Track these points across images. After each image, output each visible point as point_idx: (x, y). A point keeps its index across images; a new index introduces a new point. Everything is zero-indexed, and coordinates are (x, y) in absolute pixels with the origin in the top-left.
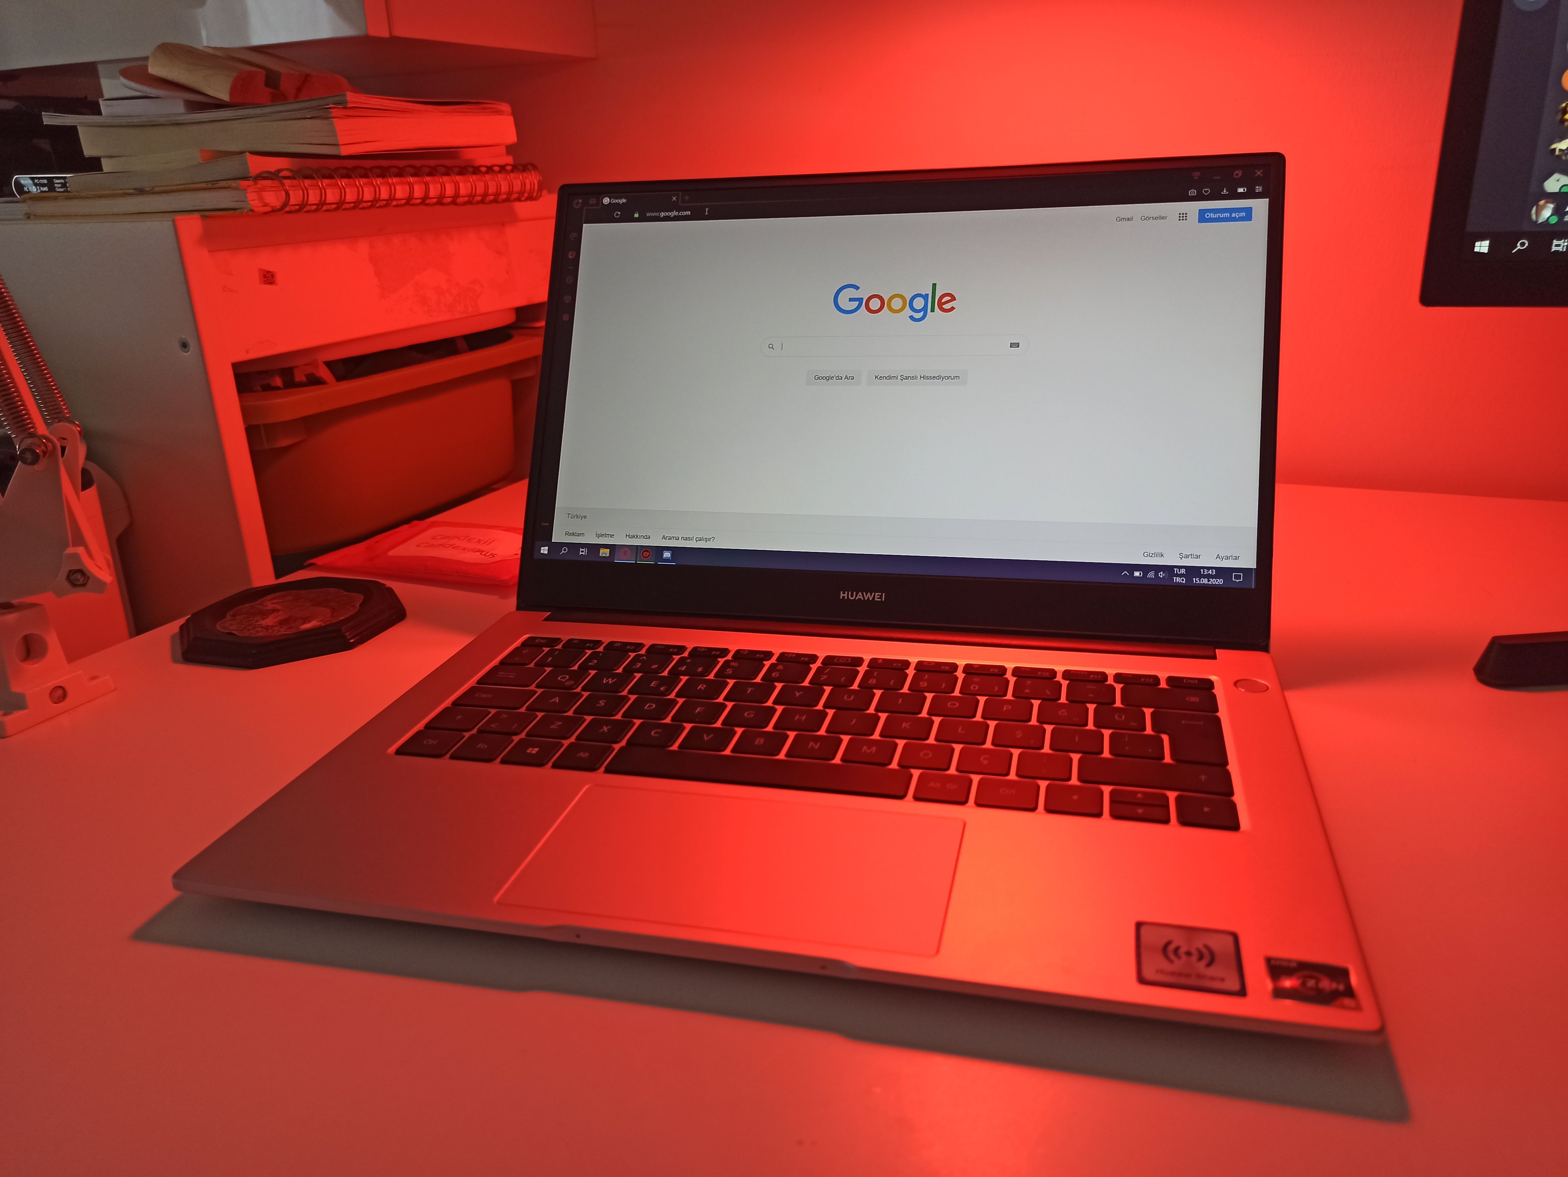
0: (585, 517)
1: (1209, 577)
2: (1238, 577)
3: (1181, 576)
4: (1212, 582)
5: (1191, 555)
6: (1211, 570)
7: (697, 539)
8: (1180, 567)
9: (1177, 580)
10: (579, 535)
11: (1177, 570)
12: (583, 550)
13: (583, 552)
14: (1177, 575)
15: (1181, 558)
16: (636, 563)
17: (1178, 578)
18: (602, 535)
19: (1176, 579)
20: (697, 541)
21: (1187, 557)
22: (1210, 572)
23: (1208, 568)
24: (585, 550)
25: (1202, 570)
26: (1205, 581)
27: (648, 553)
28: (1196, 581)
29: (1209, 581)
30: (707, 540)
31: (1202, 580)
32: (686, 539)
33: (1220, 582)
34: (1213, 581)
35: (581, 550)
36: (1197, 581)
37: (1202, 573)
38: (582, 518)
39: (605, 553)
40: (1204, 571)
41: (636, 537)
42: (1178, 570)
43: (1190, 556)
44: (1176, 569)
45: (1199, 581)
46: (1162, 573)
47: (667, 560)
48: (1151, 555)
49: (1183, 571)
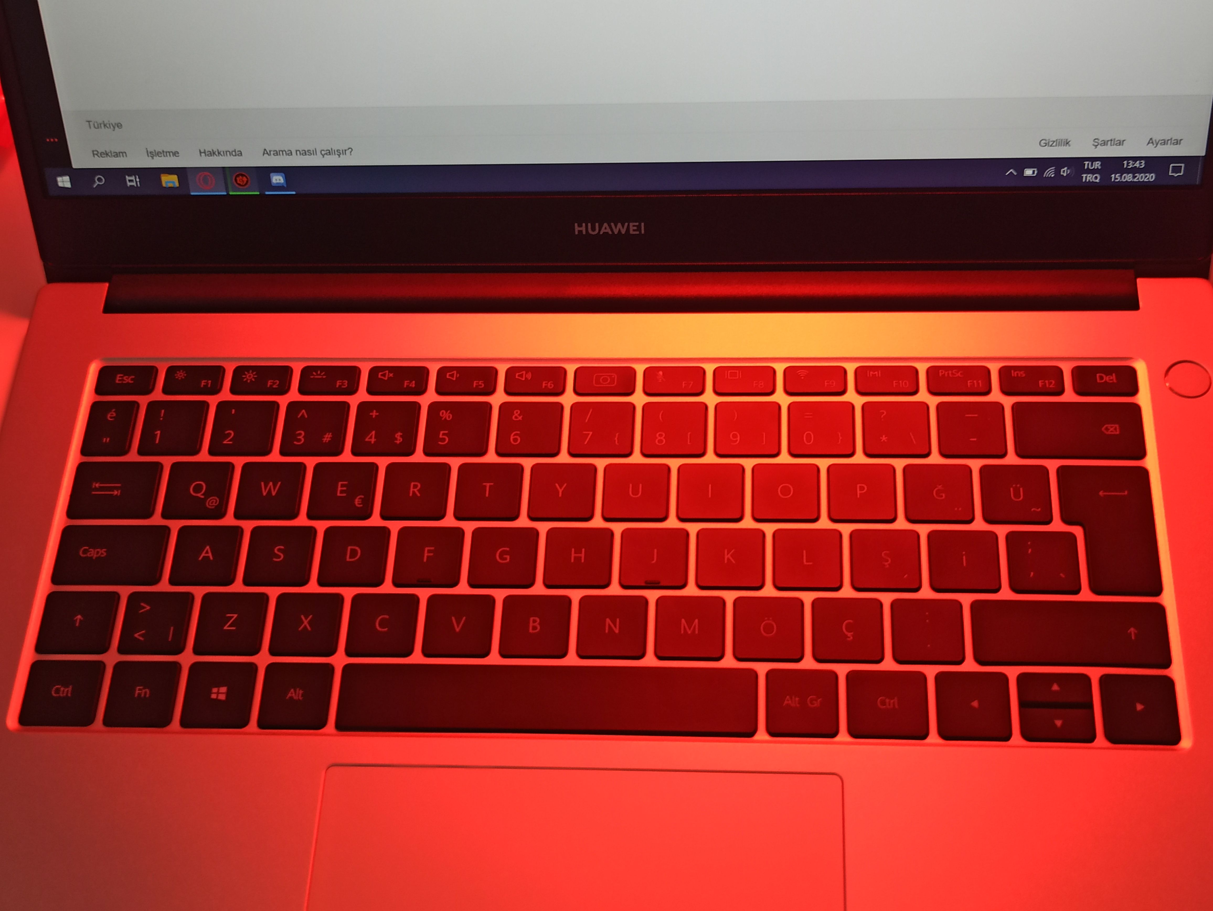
0: (119, 125)
1: (1134, 171)
2: (1177, 169)
3: (1093, 172)
4: (1138, 179)
5: (1111, 140)
6: (1138, 162)
7: (323, 152)
8: (1093, 160)
9: (1088, 178)
10: (117, 155)
11: (1088, 164)
12: (131, 178)
13: (132, 181)
14: (1089, 171)
15: (1097, 146)
16: (228, 194)
17: (1089, 175)
18: (158, 154)
19: (1086, 177)
20: (323, 156)
21: (1105, 143)
22: (1137, 164)
23: (1135, 159)
24: (135, 178)
25: (1125, 162)
26: (1128, 178)
27: (245, 179)
28: (1115, 177)
29: (1134, 177)
30: (339, 153)
31: (1125, 177)
32: (305, 153)
33: (1151, 177)
34: (1141, 178)
35: (128, 178)
36: (1117, 179)
37: (1125, 166)
38: (114, 127)
39: (170, 181)
40: (1128, 163)
41: (217, 153)
42: (1090, 163)
43: (1109, 142)
44: (1086, 163)
45: (1119, 178)
46: (1066, 168)
47: (279, 188)
48: (1051, 143)
49: (1097, 165)
